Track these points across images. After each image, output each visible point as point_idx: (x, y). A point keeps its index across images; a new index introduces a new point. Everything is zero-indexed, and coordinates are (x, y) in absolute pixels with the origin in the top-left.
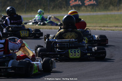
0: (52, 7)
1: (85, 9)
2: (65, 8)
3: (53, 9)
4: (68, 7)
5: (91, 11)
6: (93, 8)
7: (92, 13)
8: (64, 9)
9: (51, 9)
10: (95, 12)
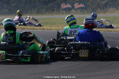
0: (45, 10)
1: (75, 11)
2: (57, 10)
3: (46, 11)
4: (60, 10)
5: (80, 14)
6: (82, 11)
7: (81, 16)
8: (55, 11)
9: (44, 12)
10: (84, 14)
